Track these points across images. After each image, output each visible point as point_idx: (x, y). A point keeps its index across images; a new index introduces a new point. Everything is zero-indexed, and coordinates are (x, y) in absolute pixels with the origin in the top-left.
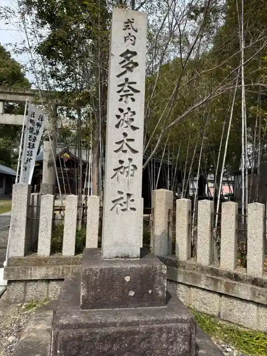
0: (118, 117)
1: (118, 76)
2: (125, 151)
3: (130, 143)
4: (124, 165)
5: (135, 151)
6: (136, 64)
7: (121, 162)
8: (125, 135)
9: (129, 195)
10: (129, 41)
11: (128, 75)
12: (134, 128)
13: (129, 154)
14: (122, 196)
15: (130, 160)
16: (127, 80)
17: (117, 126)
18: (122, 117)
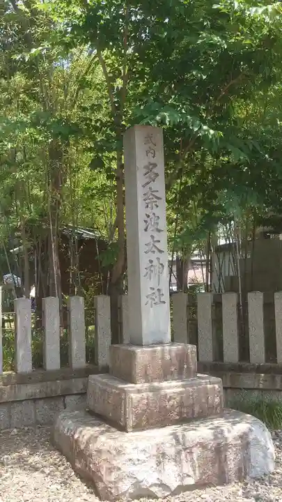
0: (146, 221)
1: (143, 186)
2: (154, 252)
3: (157, 244)
4: (153, 264)
5: (160, 251)
6: (157, 175)
7: (151, 261)
8: (152, 237)
9: (159, 290)
10: (150, 155)
11: (151, 185)
12: (159, 231)
13: (157, 254)
14: (154, 291)
15: (158, 259)
16: (150, 188)
17: (146, 230)
18: (149, 221)
